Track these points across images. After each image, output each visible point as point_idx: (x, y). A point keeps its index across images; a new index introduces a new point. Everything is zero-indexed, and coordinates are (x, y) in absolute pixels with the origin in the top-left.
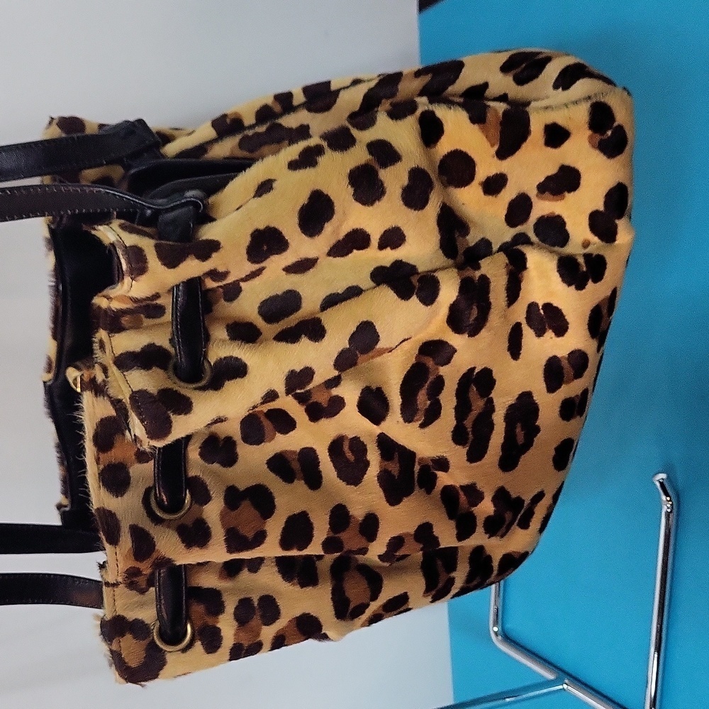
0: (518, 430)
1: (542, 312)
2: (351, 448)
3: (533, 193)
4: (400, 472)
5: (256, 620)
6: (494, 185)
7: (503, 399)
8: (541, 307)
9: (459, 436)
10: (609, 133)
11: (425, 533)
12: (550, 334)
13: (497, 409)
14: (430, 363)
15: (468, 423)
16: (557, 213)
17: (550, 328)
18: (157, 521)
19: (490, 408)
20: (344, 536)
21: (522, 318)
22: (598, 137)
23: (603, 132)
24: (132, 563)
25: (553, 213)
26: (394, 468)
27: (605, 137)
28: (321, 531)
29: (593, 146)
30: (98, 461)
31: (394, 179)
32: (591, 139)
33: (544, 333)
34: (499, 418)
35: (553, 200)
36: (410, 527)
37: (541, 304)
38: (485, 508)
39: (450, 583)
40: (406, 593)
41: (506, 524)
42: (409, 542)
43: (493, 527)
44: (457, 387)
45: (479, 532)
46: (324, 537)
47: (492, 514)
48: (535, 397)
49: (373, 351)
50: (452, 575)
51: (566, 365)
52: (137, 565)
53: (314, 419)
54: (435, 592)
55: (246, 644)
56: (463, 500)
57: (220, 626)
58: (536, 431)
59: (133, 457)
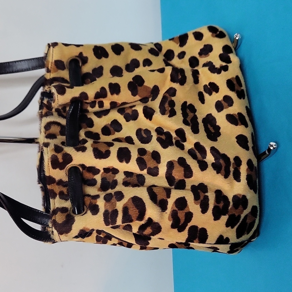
0: (209, 126)
1: (209, 87)
2: (145, 133)
3: (197, 56)
4: (166, 139)
5: (114, 200)
6: (182, 55)
7: (200, 116)
10: (218, 33)
11: (182, 161)
12: (214, 93)
14: (168, 95)
15: (188, 119)
16: (209, 61)
17: (213, 91)
19: (196, 117)
20: (145, 157)
21: (202, 90)
22: (215, 35)
23: (216, 33)
24: (54, 153)
25: (207, 61)
26: (163, 137)
28: (134, 155)
29: (214, 37)
32: (212, 35)
33: (212, 94)
34: (200, 121)
35: (206, 57)
36: (175, 158)
37: (208, 84)
38: (210, 158)
39: (206, 199)
40: (184, 197)
41: (223, 168)
42: (176, 165)
43: (217, 167)
44: (181, 107)
45: (210, 168)
46: (137, 157)
47: (214, 162)
48: (213, 115)
49: (143, 86)
50: (206, 194)
51: (223, 102)
52: (56, 154)
53: (127, 121)
54: (199, 201)
55: (110, 211)
56: (198, 155)
57: (98, 203)
58: (219, 128)
59: (59, 133)
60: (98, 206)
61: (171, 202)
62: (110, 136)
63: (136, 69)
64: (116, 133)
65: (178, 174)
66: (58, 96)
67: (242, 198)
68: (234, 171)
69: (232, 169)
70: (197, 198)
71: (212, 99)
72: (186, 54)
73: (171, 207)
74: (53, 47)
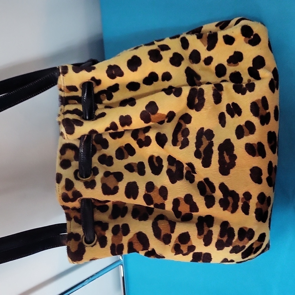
0: (225, 154)
1: (232, 107)
2: (157, 161)
3: (225, 64)
4: (176, 171)
5: (120, 233)
6: (208, 61)
7: (217, 141)
8: (231, 105)
9: (197, 154)
10: (252, 37)
11: (188, 198)
12: (236, 115)
13: (214, 145)
14: (182, 122)
15: (202, 149)
17: (236, 113)
18: (77, 178)
19: (211, 144)
20: (152, 194)
21: (224, 110)
22: (248, 39)
23: (250, 37)
24: (65, 191)
25: (236, 71)
26: (174, 169)
27: (251, 39)
28: (142, 191)
29: (246, 43)
30: (60, 158)
31: (167, 55)
32: (245, 40)
33: (234, 116)
34: (215, 149)
35: (234, 66)
36: (182, 195)
37: (231, 104)
38: (218, 195)
39: (210, 233)
40: (188, 232)
41: (231, 204)
42: (182, 203)
43: (224, 204)
44: (196, 135)
45: (217, 205)
46: (144, 193)
47: (222, 197)
48: (232, 141)
49: (157, 114)
50: (211, 229)
51: (245, 128)
52: (66, 192)
53: (141, 147)
54: (203, 236)
55: (116, 245)
56: (208, 189)
57: (106, 235)
58: (235, 157)
59: (73, 158)
60: (106, 238)
61: (175, 236)
62: (124, 160)
63: (154, 82)
64: (130, 157)
65: (184, 208)
66: (67, 135)
67: (248, 231)
68: (242, 205)
69: (240, 204)
70: (200, 233)
71: (233, 122)
72: (214, 60)
73: (174, 241)
74: (63, 76)
